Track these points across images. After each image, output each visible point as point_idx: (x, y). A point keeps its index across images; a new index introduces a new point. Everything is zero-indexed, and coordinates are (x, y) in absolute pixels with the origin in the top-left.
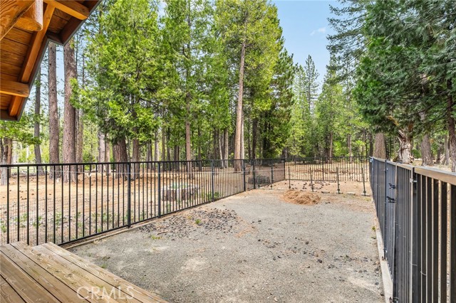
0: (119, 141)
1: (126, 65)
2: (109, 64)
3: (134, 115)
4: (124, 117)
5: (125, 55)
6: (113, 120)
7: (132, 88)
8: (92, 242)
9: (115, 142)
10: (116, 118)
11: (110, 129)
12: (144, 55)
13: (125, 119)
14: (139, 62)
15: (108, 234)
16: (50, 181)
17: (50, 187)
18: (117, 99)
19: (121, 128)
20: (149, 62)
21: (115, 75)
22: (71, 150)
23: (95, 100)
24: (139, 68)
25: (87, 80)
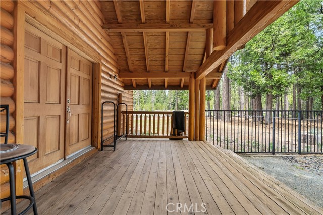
0: (257, 97)
1: (264, 43)
2: (252, 46)
3: (271, 76)
4: (262, 80)
5: (263, 36)
6: (253, 83)
7: (268, 58)
8: (250, 157)
9: (253, 97)
10: (256, 81)
11: (251, 88)
12: (279, 30)
13: (263, 81)
14: (274, 37)
15: (259, 155)
16: (216, 120)
17: (216, 123)
18: (257, 68)
19: (259, 87)
20: (283, 34)
21: (255, 53)
22: (227, 103)
23: (241, 72)
24: (273, 42)
25: (233, 61)
